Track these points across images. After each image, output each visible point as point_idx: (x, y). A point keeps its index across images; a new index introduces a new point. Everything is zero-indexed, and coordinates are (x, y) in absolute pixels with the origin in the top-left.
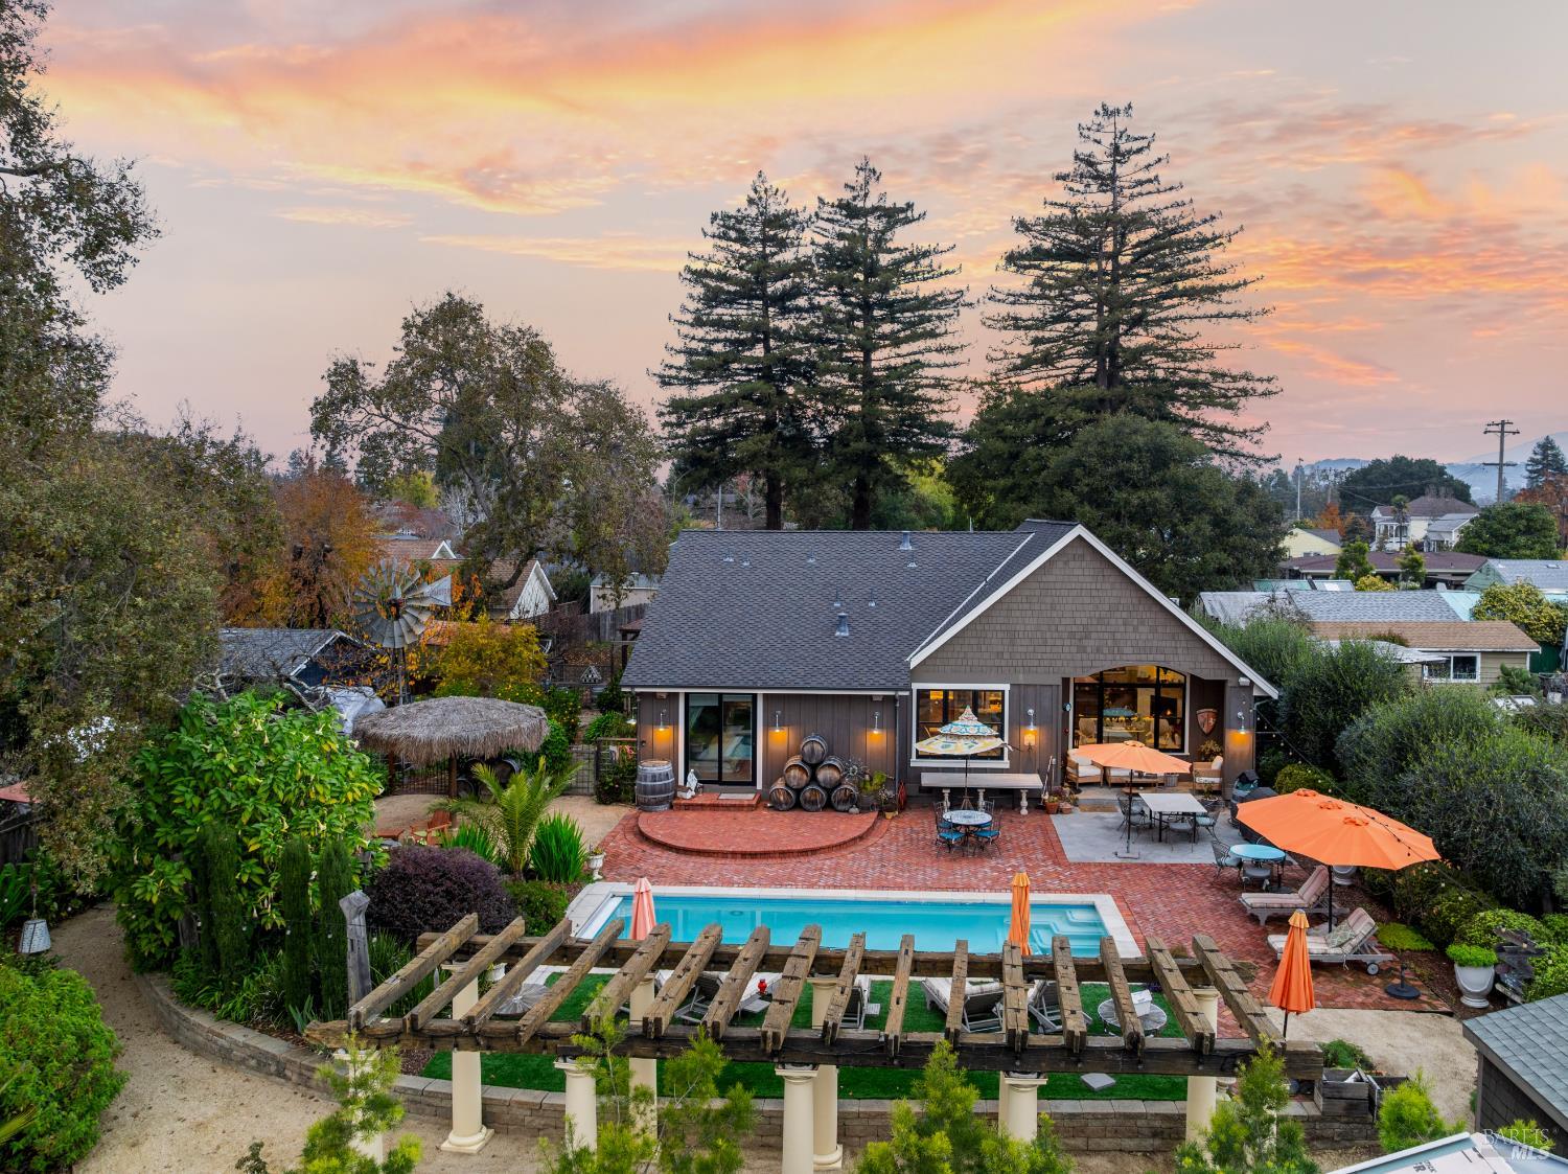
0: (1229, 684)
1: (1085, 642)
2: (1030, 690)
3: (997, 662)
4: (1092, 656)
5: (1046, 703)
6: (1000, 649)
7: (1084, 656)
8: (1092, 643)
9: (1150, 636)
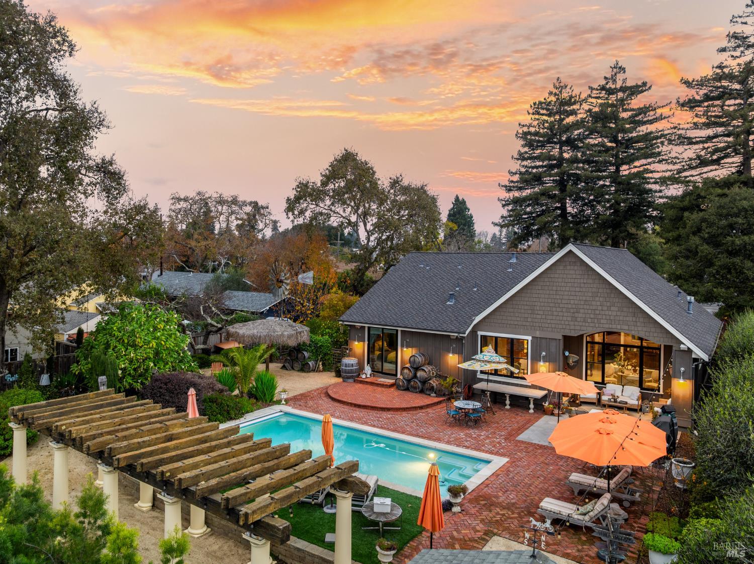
0: (674, 348)
1: (576, 315)
2: (544, 341)
3: (524, 323)
4: (581, 324)
5: (553, 350)
6: (526, 315)
7: (576, 323)
8: (580, 315)
9: (619, 313)
